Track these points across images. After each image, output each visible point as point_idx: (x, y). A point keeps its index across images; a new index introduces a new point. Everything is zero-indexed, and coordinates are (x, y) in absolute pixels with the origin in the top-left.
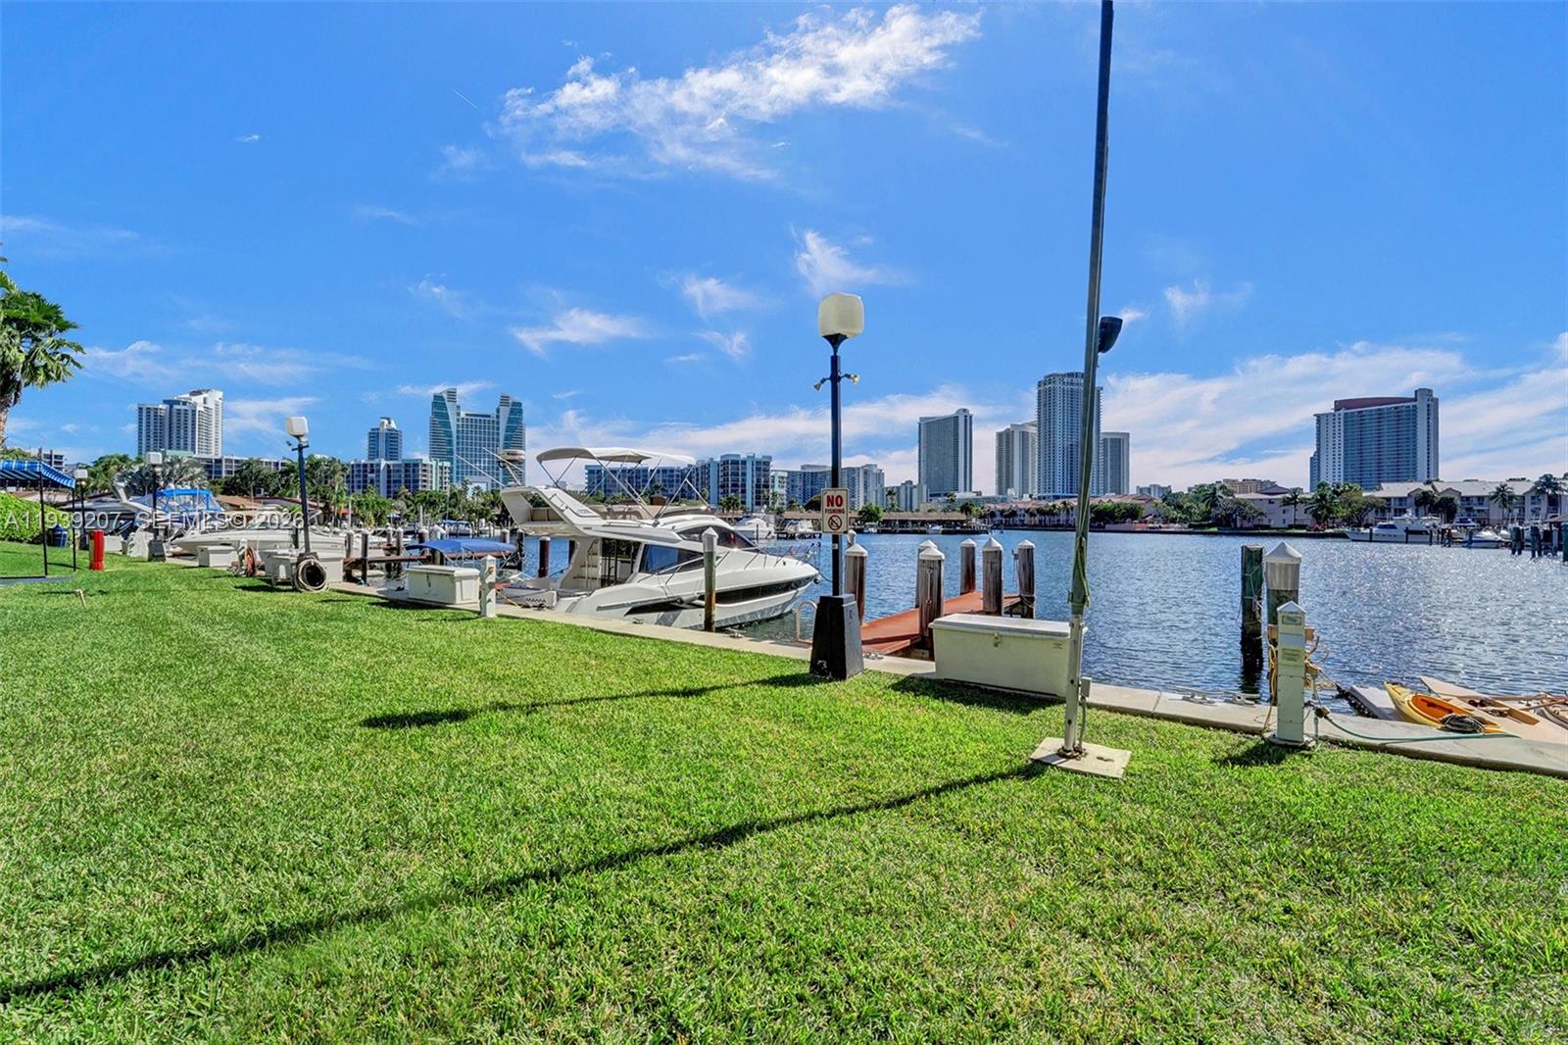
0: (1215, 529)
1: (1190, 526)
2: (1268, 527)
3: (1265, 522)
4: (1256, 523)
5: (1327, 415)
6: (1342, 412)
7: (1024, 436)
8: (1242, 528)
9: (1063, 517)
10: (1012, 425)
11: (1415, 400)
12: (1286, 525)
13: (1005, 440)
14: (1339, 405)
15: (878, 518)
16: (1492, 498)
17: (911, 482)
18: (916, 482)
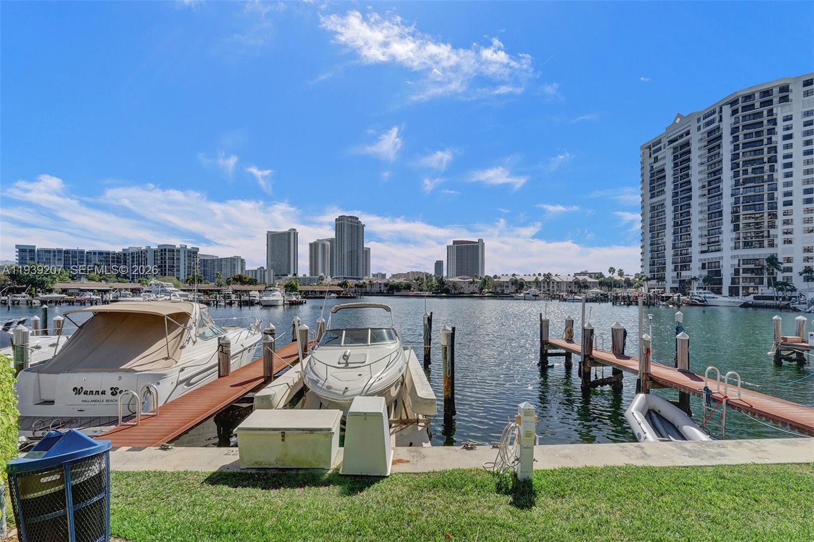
0: (444, 294)
1: (433, 293)
2: (463, 293)
3: (462, 291)
4: (460, 291)
5: (450, 246)
6: (455, 245)
7: (324, 245)
8: (454, 294)
9: (368, 289)
10: (317, 240)
11: (478, 243)
12: (469, 293)
13: (314, 247)
14: (455, 242)
15: (296, 289)
16: (534, 282)
17: (263, 268)
18: (265, 268)
